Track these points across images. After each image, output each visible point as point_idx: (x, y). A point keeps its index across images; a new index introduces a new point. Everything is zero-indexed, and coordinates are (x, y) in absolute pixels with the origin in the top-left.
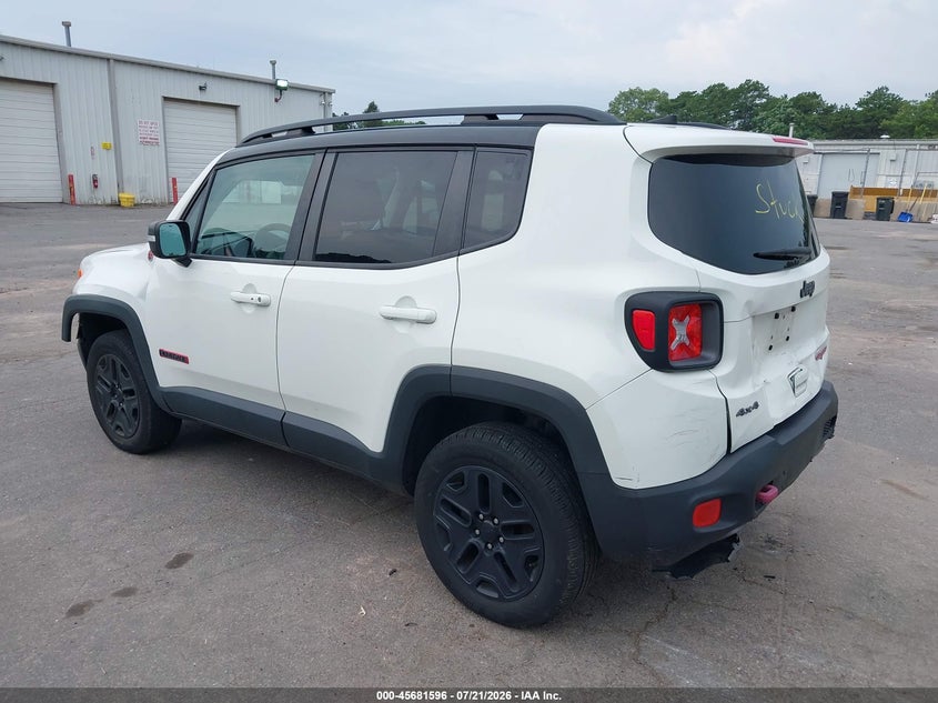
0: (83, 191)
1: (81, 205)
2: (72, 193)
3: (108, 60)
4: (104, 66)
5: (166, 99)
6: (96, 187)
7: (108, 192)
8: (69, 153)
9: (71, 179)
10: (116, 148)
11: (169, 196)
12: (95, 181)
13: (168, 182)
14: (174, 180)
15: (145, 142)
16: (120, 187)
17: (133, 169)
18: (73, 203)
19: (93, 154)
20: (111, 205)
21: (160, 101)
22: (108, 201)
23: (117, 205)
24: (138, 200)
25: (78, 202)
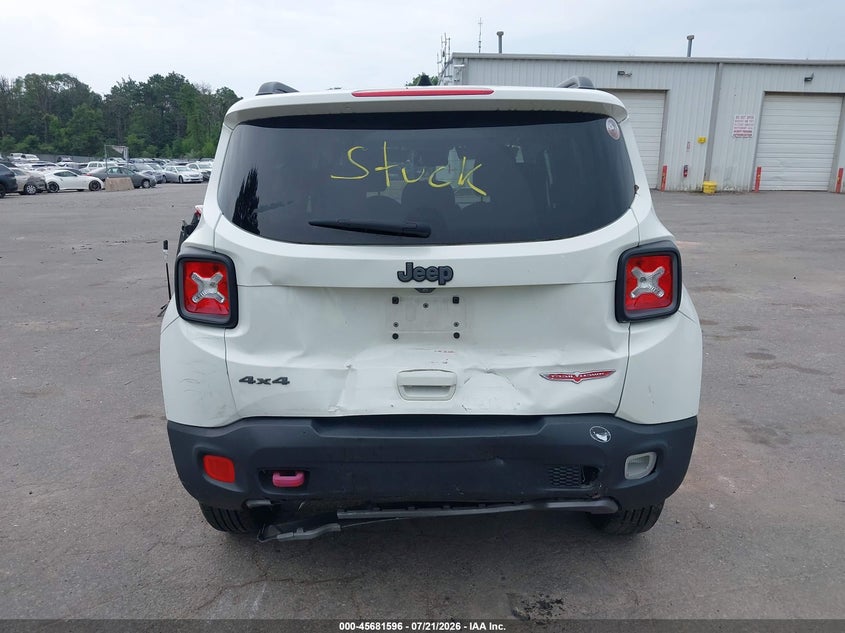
0: (673, 180)
1: (670, 192)
2: (664, 181)
3: (718, 63)
4: (714, 68)
5: (767, 93)
6: (685, 176)
7: (695, 180)
8: (669, 147)
9: (665, 169)
10: (710, 143)
11: (751, 185)
12: (686, 171)
13: (753, 171)
14: (759, 170)
15: (737, 136)
16: (707, 177)
17: (721, 160)
18: (662, 189)
19: (688, 148)
20: (696, 192)
21: (761, 95)
22: (694, 188)
23: (700, 192)
24: (720, 187)
25: (667, 187)
